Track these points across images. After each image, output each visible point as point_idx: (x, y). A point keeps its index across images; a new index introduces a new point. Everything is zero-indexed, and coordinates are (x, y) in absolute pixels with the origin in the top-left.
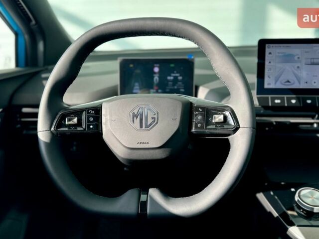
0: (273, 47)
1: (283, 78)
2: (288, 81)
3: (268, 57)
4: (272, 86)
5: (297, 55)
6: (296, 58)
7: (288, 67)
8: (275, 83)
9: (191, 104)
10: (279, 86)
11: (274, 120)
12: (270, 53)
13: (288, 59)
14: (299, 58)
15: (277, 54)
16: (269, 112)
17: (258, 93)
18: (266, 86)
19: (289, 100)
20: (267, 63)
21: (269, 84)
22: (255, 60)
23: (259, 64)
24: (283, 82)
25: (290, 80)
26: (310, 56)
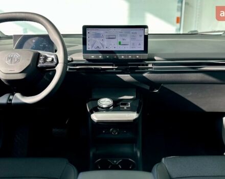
1: (96, 45)
2: (98, 47)
3: (88, 35)
4: (90, 49)
6: (101, 35)
7: (97, 40)
8: (92, 48)
9: (39, 53)
11: (93, 67)
12: (89, 33)
13: (97, 36)
14: (103, 35)
15: (92, 33)
16: (91, 63)
17: (83, 53)
18: (88, 49)
19: (98, 56)
20: (87, 37)
23: (83, 38)
24: (96, 47)
26: (108, 34)
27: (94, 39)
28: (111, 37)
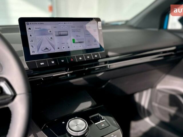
0: (31, 24)
1: (43, 47)
2: (47, 49)
3: (29, 33)
4: (36, 53)
5: (49, 29)
6: (49, 31)
7: (44, 37)
8: (38, 51)
10: (40, 52)
12: (30, 29)
13: (43, 32)
14: (50, 31)
15: (35, 29)
17: (26, 60)
18: (32, 54)
19: (50, 61)
21: (33, 52)
22: (19, 34)
24: (43, 49)
25: (47, 48)
26: (57, 30)
27: (38, 37)
28: (62, 33)
